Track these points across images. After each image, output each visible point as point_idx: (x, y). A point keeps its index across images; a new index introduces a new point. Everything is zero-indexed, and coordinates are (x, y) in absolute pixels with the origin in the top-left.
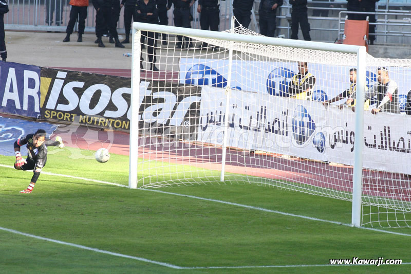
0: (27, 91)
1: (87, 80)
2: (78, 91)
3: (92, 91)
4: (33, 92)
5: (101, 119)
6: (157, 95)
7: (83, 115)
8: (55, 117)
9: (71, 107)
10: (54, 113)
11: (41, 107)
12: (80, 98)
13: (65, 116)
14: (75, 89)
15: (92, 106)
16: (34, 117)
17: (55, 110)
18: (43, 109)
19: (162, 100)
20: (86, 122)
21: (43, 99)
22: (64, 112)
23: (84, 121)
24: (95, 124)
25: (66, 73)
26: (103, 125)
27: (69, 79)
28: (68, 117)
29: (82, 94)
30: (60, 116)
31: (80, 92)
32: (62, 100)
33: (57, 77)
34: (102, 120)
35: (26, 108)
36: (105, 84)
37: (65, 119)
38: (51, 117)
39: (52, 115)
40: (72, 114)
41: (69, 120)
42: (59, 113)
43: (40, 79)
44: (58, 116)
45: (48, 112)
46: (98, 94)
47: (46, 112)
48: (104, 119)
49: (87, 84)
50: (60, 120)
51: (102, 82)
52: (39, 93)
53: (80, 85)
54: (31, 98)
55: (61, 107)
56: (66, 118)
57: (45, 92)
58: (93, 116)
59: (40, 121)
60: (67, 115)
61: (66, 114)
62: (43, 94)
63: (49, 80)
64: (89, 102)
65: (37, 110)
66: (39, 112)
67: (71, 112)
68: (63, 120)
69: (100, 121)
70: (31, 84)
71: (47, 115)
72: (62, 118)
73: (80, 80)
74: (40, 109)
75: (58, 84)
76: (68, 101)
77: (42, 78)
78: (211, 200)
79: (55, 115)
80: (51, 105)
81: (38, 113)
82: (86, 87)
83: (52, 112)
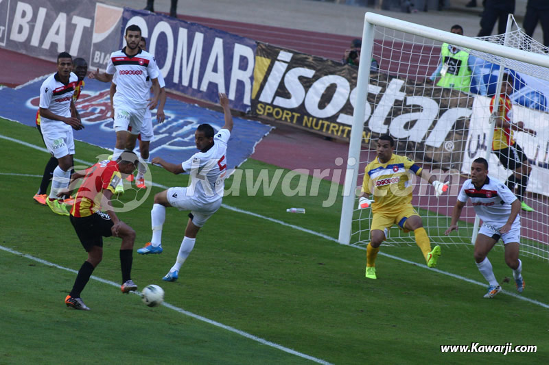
0: (237, 74)
1: (319, 68)
2: (306, 82)
3: (324, 84)
4: (244, 76)
5: (332, 125)
6: (412, 100)
7: (309, 115)
8: (270, 115)
9: (293, 103)
10: (269, 109)
11: (254, 97)
12: (306, 92)
13: (285, 115)
14: (301, 78)
15: (322, 105)
16: (242, 110)
17: (271, 104)
18: (255, 101)
19: (417, 108)
20: (312, 127)
21: (257, 87)
22: (283, 109)
23: (309, 125)
24: (324, 130)
25: (291, 55)
26: (335, 133)
27: (295, 63)
28: (288, 117)
29: (310, 86)
30: (278, 113)
31: (308, 84)
32: (282, 91)
33: (279, 58)
34: (334, 127)
35: (232, 96)
36: (343, 76)
37: (283, 119)
38: (266, 114)
39: (267, 111)
40: (294, 113)
41: (289, 120)
42: (276, 109)
43: (255, 58)
44: (274, 113)
45: (261, 107)
46: (331, 90)
47: (259, 106)
48: (337, 125)
49: (318, 74)
50: (276, 119)
51: (338, 73)
52: (252, 78)
53: (309, 73)
54: (240, 84)
55: (280, 101)
56: (286, 118)
57: (260, 77)
58: (322, 119)
59: (249, 118)
60: (287, 114)
61: (285, 111)
62: (257, 81)
63: (267, 62)
64: (318, 99)
65: (247, 101)
66: (249, 104)
67: (292, 110)
68: (281, 119)
69: (331, 128)
70: (242, 64)
71: (260, 111)
72: (280, 117)
73: (310, 67)
74: (252, 101)
75: (280, 68)
76: (289, 93)
77: (258, 58)
78: (447, 274)
79: (270, 111)
80: (267, 96)
81: (247, 106)
82: (316, 78)
83: (268, 107)
